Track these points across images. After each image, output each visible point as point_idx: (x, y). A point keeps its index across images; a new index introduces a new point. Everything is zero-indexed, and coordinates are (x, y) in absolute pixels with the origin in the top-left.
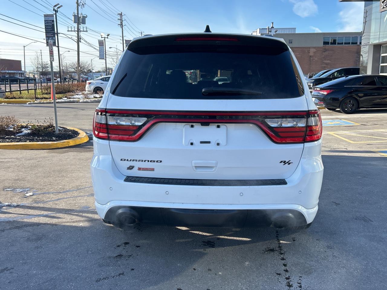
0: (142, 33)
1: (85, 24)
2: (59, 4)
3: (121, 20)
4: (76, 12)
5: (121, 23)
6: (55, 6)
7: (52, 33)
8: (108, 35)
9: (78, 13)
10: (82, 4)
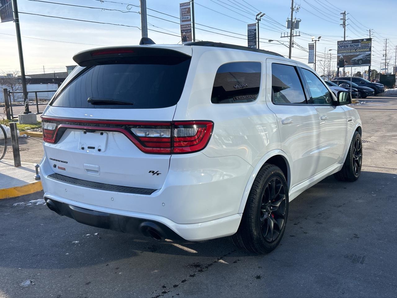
0: (370, 31)
1: (298, 28)
2: (261, 13)
3: (344, 20)
4: (290, 17)
5: (344, 22)
6: (258, 15)
7: (253, 41)
8: (319, 38)
9: (292, 19)
10: (296, 8)
